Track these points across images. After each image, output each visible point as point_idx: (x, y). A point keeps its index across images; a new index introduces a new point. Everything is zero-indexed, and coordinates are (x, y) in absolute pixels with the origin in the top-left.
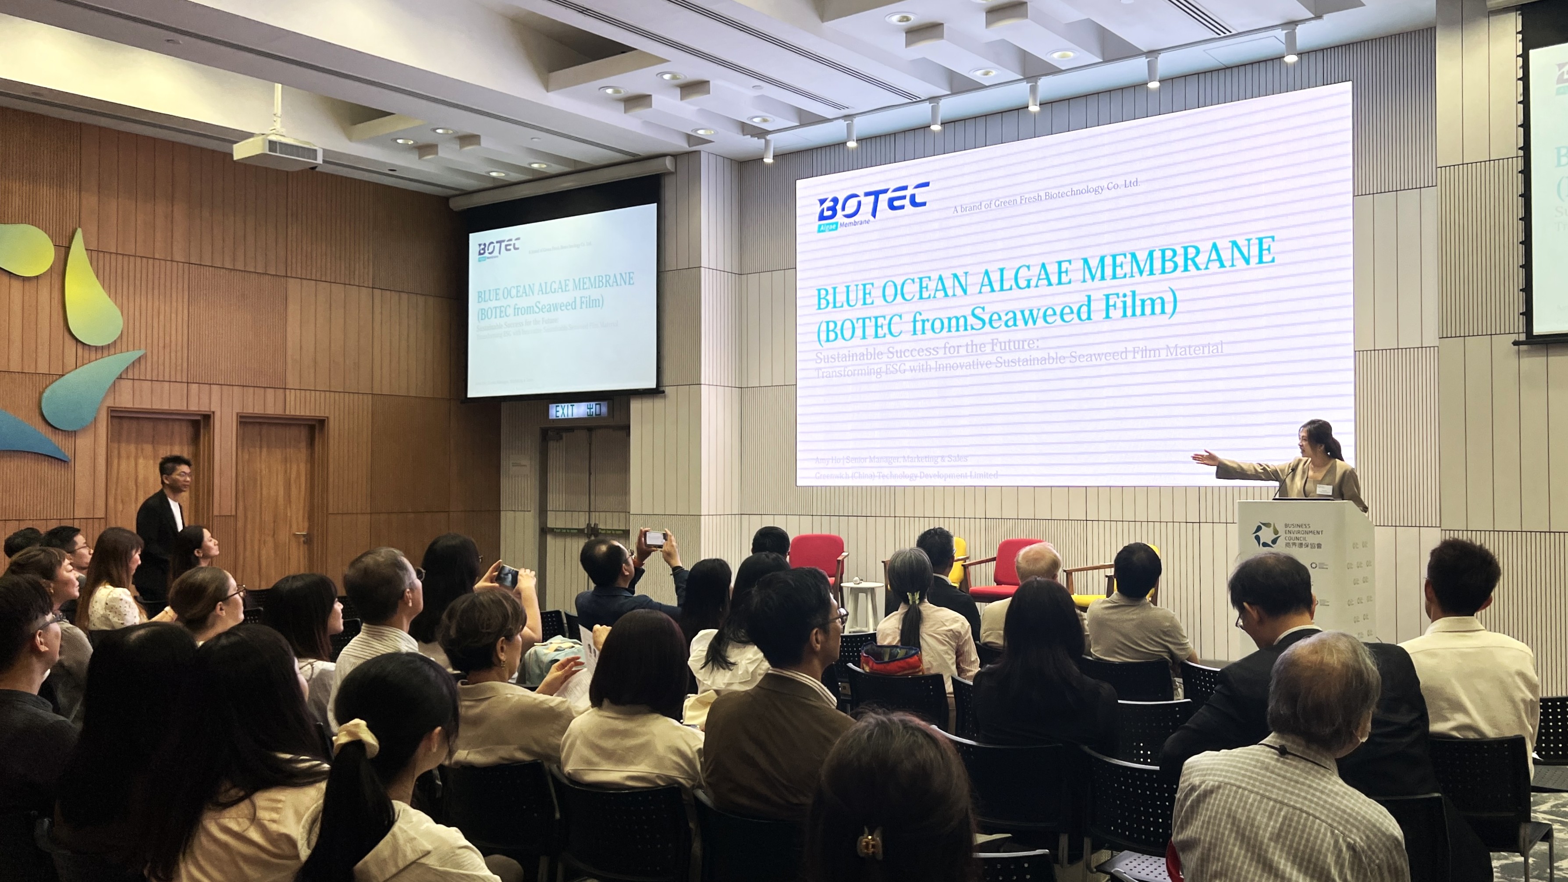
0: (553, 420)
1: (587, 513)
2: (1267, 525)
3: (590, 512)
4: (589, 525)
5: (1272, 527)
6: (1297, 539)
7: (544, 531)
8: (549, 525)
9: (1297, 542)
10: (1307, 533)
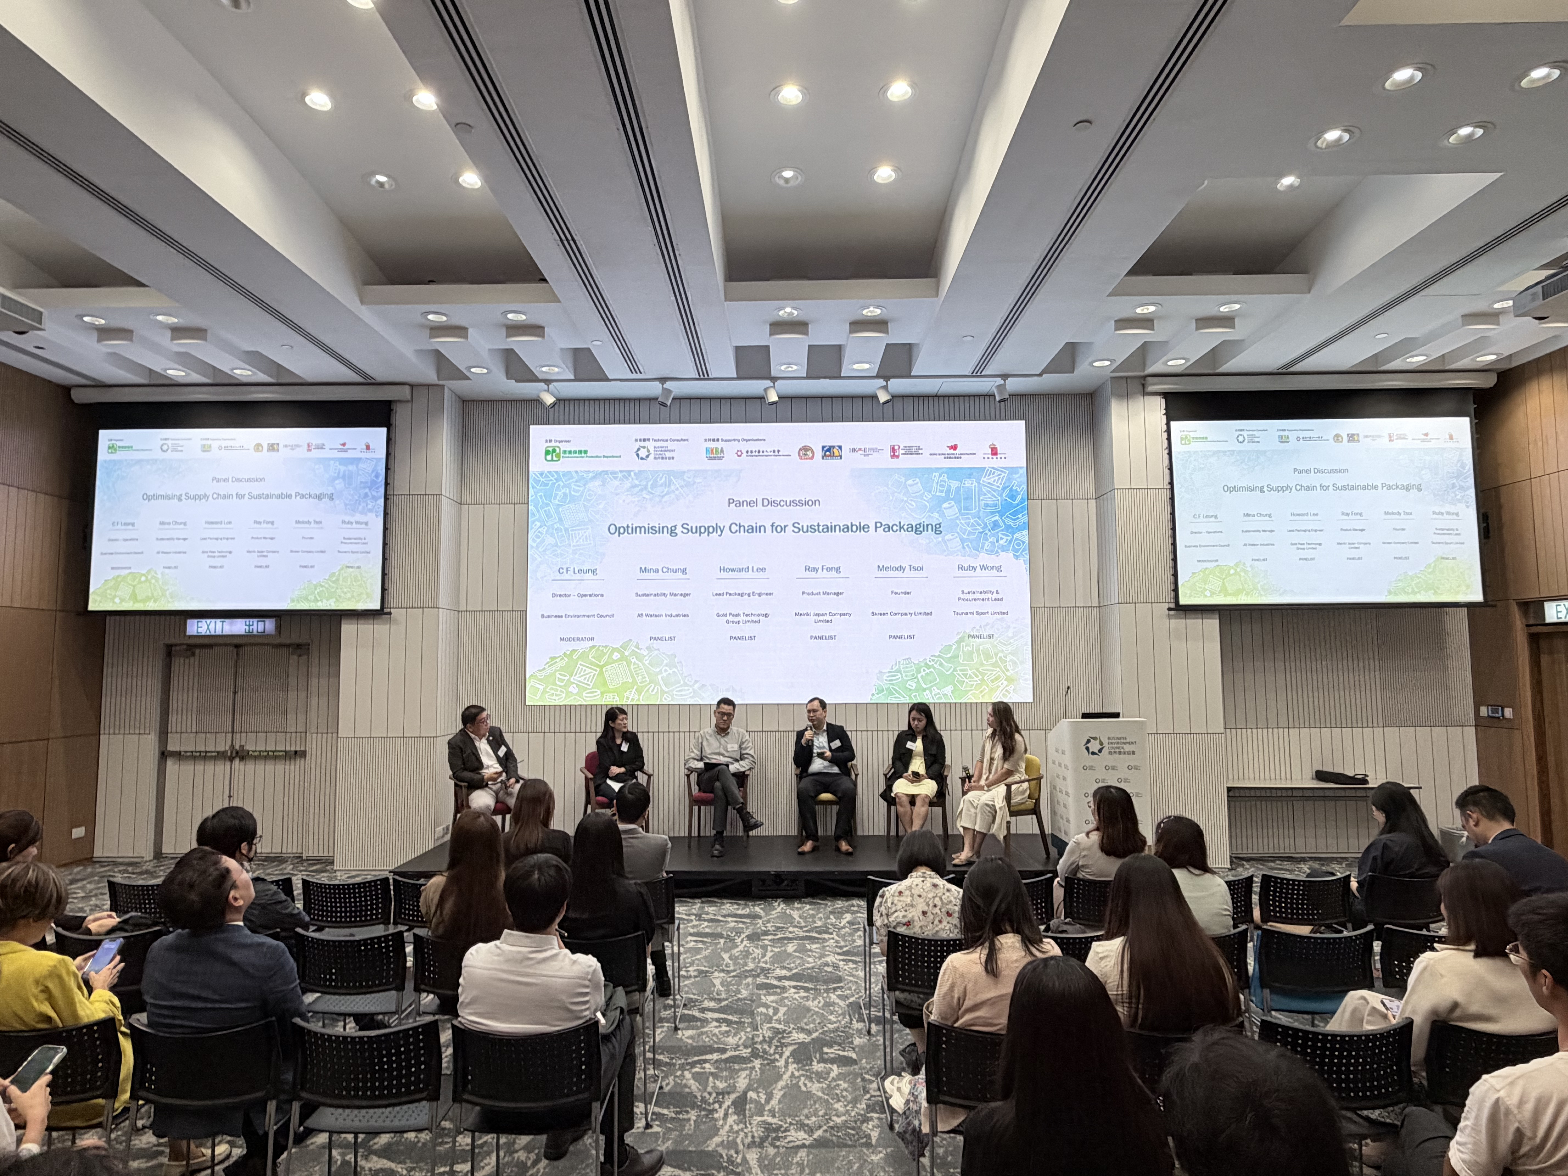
0: (190, 637)
1: (230, 735)
2: (1095, 739)
3: (233, 732)
4: (232, 746)
5: (1098, 741)
6: (1118, 748)
7: (164, 755)
8: (171, 748)
9: (1117, 750)
10: (1124, 743)
